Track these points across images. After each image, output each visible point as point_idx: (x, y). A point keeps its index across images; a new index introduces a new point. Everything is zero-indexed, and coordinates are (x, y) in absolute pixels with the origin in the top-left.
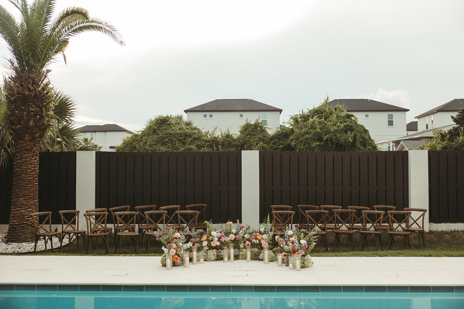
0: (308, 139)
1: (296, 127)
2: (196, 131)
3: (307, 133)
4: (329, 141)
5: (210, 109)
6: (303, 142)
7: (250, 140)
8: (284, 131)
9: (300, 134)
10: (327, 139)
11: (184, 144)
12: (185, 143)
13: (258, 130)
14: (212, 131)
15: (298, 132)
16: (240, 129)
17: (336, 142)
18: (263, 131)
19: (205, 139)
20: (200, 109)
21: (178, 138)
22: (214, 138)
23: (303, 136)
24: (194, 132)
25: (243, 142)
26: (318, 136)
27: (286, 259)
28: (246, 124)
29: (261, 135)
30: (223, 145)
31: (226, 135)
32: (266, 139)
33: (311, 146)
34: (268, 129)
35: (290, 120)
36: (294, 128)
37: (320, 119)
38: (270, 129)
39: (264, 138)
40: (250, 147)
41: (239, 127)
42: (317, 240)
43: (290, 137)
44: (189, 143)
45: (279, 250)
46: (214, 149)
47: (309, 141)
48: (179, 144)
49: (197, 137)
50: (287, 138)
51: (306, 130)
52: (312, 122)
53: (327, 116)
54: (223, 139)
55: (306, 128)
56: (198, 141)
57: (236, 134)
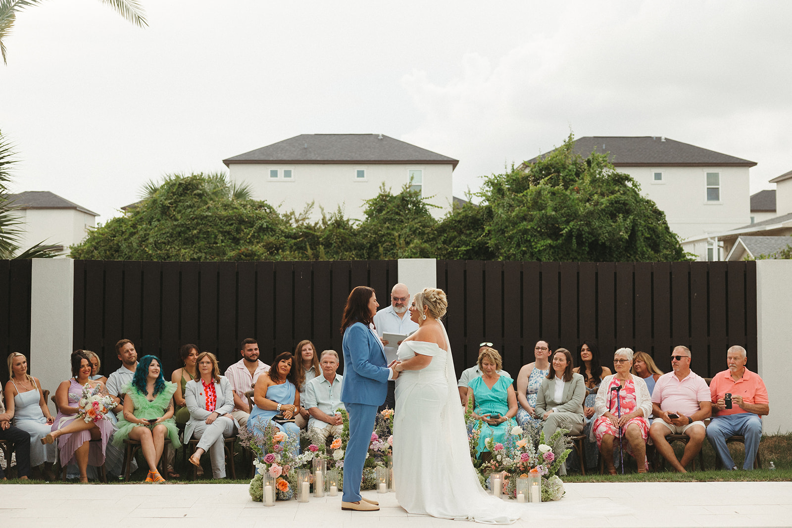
0: (525, 232)
1: (498, 204)
2: (264, 211)
3: (524, 218)
4: (574, 238)
5: (285, 158)
6: (515, 239)
7: (390, 234)
8: (470, 214)
9: (508, 220)
10: (571, 231)
11: (236, 241)
12: (239, 240)
13: (409, 209)
14: (302, 212)
15: (503, 215)
16: (366, 207)
17: (591, 238)
18: (420, 211)
19: (286, 230)
20: (262, 158)
21: (221, 227)
22: (307, 228)
23: (515, 224)
24: (260, 214)
25: (375, 238)
26: (550, 226)
27: (510, 484)
28: (381, 197)
29: (416, 221)
30: (327, 245)
31: (334, 220)
32: (428, 230)
33: (534, 248)
34: (432, 207)
35: (485, 188)
36: (493, 206)
37: (553, 186)
38: (435, 207)
39: (423, 229)
40: (392, 249)
41: (365, 202)
42: (572, 444)
43: (485, 227)
44: (248, 241)
45: (493, 467)
46: (306, 254)
47: (529, 236)
48: (225, 243)
49: (267, 225)
50: (476, 230)
51: (522, 212)
52: (535, 193)
53: (570, 178)
54: (330, 231)
55: (522, 207)
56: (269, 234)
57: (356, 220)
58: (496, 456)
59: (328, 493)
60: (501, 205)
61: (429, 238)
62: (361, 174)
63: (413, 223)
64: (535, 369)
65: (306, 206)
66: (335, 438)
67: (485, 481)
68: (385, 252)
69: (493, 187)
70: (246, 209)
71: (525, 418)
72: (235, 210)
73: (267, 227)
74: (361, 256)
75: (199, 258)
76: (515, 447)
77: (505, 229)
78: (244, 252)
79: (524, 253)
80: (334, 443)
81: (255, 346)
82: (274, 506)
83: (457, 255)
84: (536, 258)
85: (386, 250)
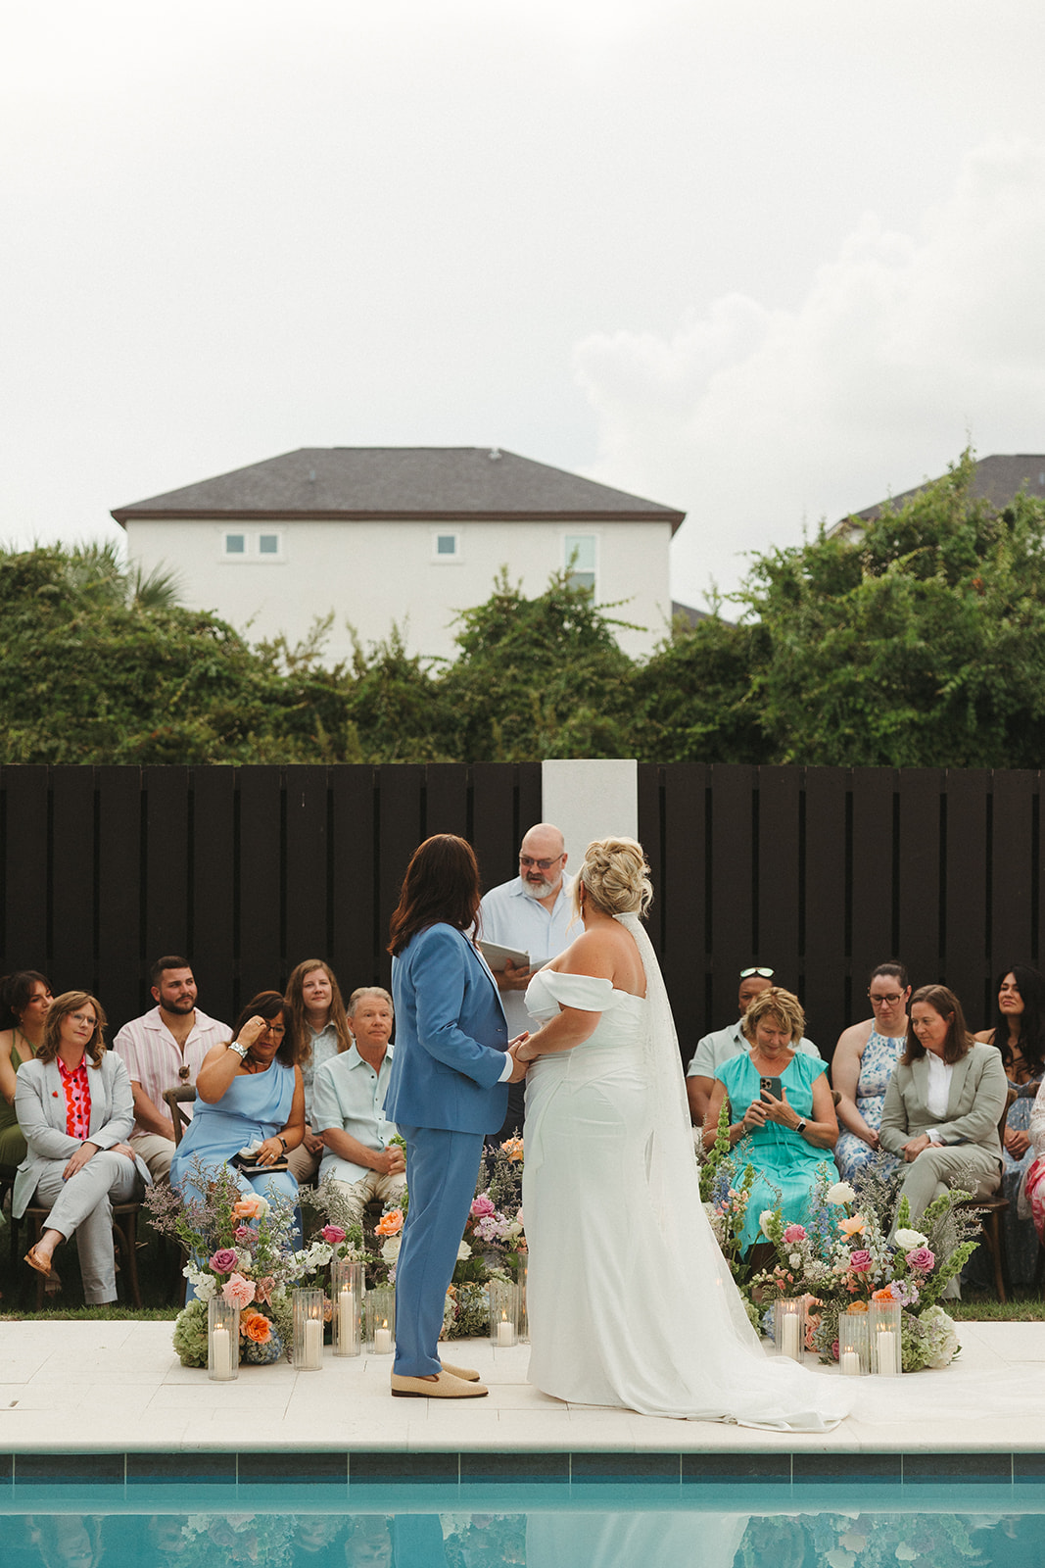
0: (851, 689)
1: (785, 621)
2: (211, 636)
3: (848, 657)
4: (971, 705)
5: (262, 505)
6: (826, 707)
7: (518, 694)
8: (715, 644)
9: (809, 659)
10: (962, 689)
11: (143, 710)
12: (150, 706)
13: (566, 633)
14: (305, 640)
15: (796, 649)
16: (462, 627)
17: (1012, 706)
18: (592, 638)
19: (264, 683)
20: (207, 504)
21: (105, 676)
22: (316, 678)
23: (825, 670)
24: (200, 644)
25: (482, 703)
26: (913, 674)
27: (822, 1328)
28: (497, 602)
29: (583, 661)
30: (366, 719)
31: (383, 659)
32: (611, 684)
33: (873, 729)
34: (622, 628)
35: (752, 580)
36: (772, 627)
37: (921, 577)
38: (630, 627)
39: (601, 682)
40: (524, 731)
41: (459, 615)
42: (979, 1229)
43: (751, 676)
44: (172, 709)
45: (780, 1283)
46: (313, 742)
47: (861, 700)
48: (115, 714)
49: (217, 671)
50: (731, 684)
51: (843, 639)
52: (875, 594)
53: (963, 556)
54: (371, 685)
55: (843, 628)
56: (223, 693)
57: (437, 659)
58: (787, 1257)
59: (371, 1346)
60: (791, 622)
61: (615, 704)
62: (446, 545)
63: (576, 665)
64: (875, 1035)
65: (314, 624)
66: (388, 1210)
67: (761, 1318)
68: (506, 737)
69: (773, 578)
70: (166, 631)
71: (856, 1156)
72: (140, 634)
73: (219, 677)
74: (448, 749)
75: (53, 752)
76: (836, 1234)
77: (803, 684)
78: (162, 736)
79: (848, 741)
80: (384, 1223)
81: (186, 973)
82: (235, 1378)
83: (682, 746)
84: (877, 754)
85: (510, 733)
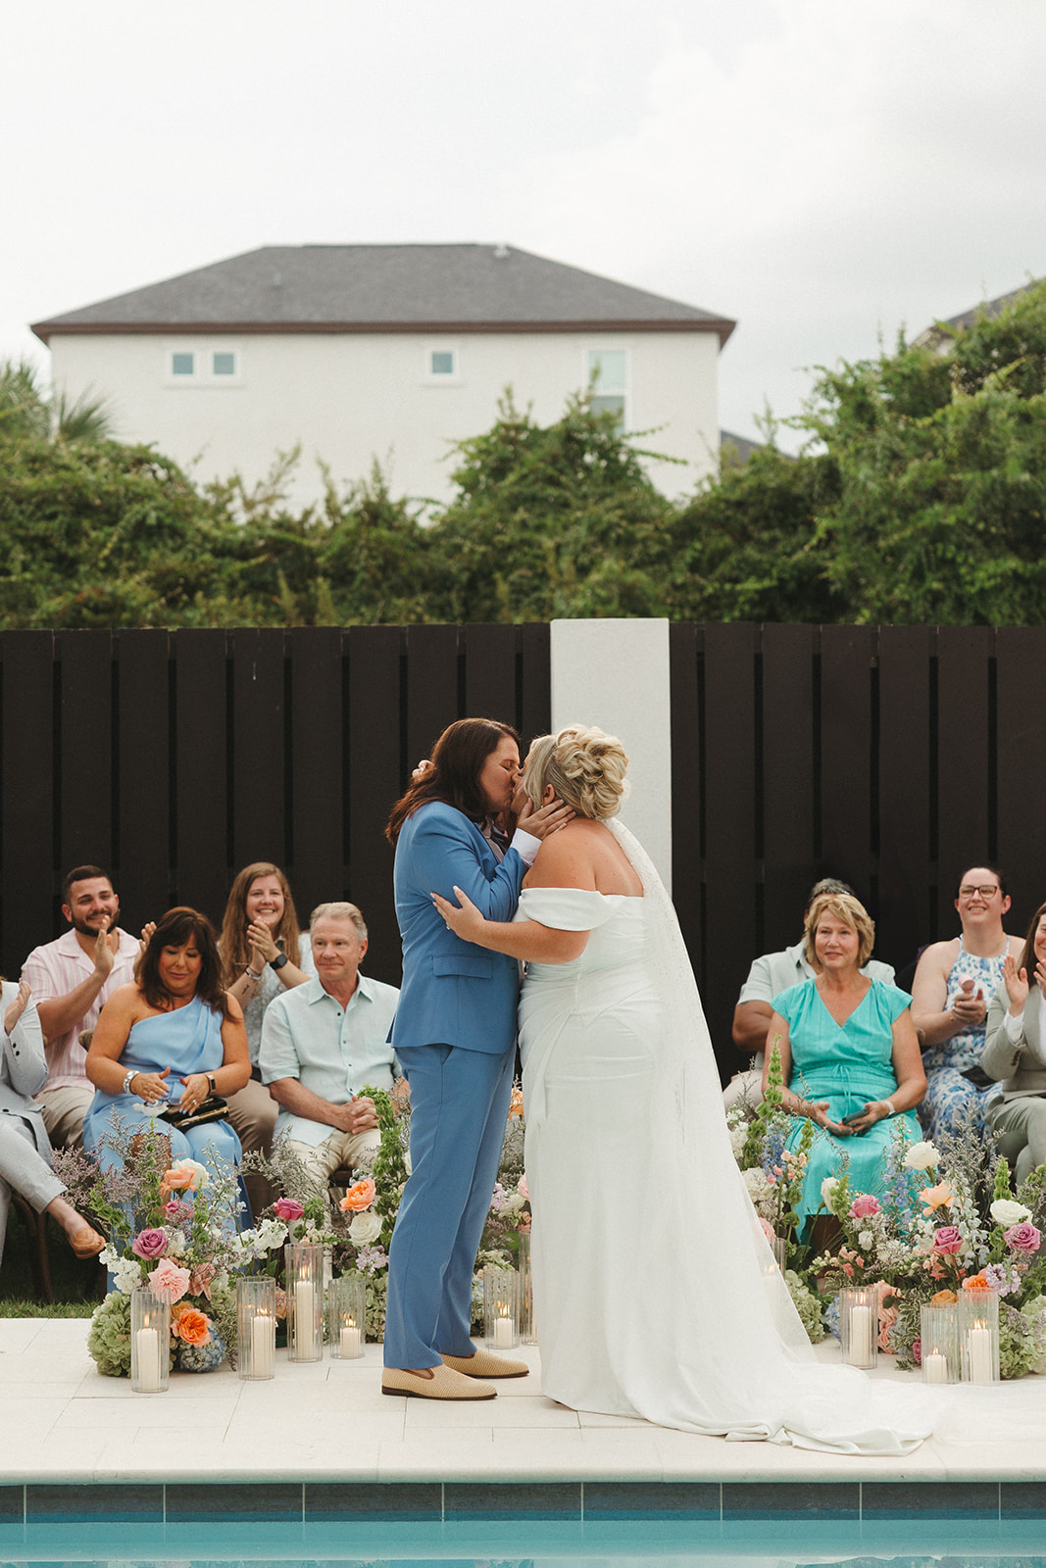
0: (940, 534)
1: (858, 451)
2: (150, 475)
3: (936, 494)
5: (216, 316)
6: (909, 556)
7: (529, 543)
8: (771, 480)
9: (887, 498)
11: (67, 566)
12: (75, 562)
13: (587, 469)
14: (265, 478)
15: (871, 486)
16: (458, 462)
18: (620, 474)
19: (216, 533)
20: (147, 316)
21: (20, 525)
22: (279, 525)
23: (907, 511)
24: (137, 484)
25: (484, 555)
26: (1016, 515)
27: (899, 1324)
28: (502, 431)
29: (609, 502)
30: (341, 576)
31: (363, 502)
32: (643, 530)
33: (966, 583)
34: (656, 461)
35: (816, 401)
36: (841, 457)
37: (1026, 394)
38: (667, 459)
39: (631, 528)
40: (536, 589)
41: (454, 447)
43: (816, 519)
44: (102, 565)
45: (847, 1268)
46: (277, 605)
47: (953, 548)
48: (32, 571)
49: (158, 519)
50: (790, 529)
51: (928, 473)
52: (968, 417)
54: (348, 534)
55: (930, 460)
56: (165, 545)
57: (429, 501)
58: (856, 1235)
59: (336, 1349)
60: (865, 452)
61: (649, 555)
62: (442, 363)
63: (599, 509)
64: (964, 955)
65: (276, 459)
66: (357, 1179)
67: (823, 1311)
68: (513, 597)
69: (842, 398)
70: (94, 470)
72: (63, 474)
73: (160, 524)
74: (442, 611)
76: (917, 1207)
77: (880, 528)
78: (89, 599)
79: (936, 598)
80: (352, 1195)
81: (100, 885)
82: (164, 1390)
83: (731, 606)
84: (972, 613)
85: (519, 591)
